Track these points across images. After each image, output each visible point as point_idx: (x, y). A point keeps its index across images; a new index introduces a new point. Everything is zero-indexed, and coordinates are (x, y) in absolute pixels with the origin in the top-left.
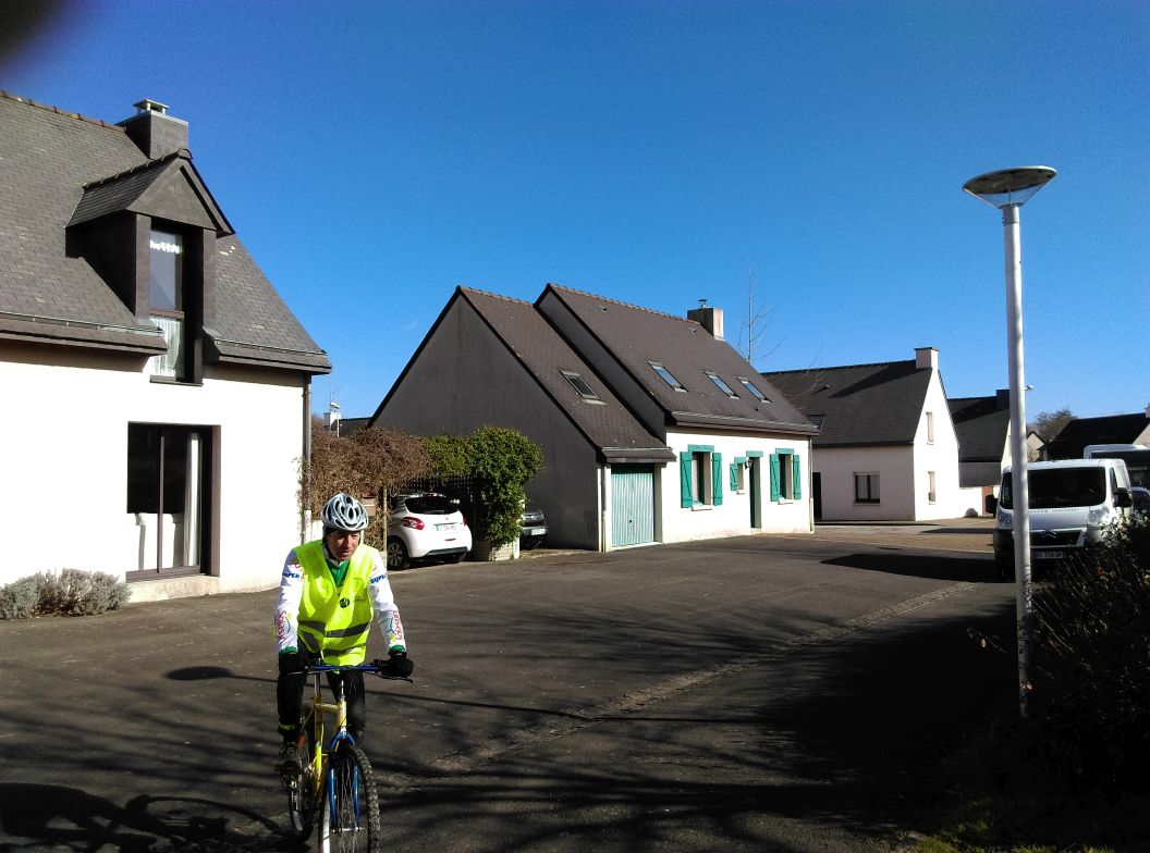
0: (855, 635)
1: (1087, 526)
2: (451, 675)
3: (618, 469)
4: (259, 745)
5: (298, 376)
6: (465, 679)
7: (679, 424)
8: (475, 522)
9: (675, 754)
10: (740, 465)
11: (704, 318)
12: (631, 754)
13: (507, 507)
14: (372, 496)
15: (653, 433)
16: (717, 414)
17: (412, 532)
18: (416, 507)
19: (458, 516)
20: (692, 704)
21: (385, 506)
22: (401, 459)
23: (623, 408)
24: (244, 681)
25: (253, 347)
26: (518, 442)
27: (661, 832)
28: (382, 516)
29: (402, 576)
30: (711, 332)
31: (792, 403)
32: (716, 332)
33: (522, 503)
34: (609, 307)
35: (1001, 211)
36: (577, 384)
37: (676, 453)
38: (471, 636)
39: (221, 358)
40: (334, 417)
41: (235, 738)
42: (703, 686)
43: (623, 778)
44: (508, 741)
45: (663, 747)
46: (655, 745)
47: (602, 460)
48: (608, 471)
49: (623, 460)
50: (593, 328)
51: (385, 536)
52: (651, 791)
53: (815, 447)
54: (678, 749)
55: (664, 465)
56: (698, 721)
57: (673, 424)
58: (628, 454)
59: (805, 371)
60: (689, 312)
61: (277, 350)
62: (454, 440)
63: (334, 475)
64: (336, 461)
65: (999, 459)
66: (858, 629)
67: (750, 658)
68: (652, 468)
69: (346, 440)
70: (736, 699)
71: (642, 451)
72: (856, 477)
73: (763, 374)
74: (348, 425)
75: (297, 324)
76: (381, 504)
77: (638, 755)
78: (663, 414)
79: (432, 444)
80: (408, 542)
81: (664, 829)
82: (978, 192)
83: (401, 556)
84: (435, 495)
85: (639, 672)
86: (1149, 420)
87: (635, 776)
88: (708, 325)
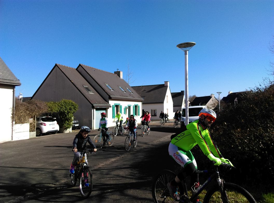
0: (152, 146)
2: (54, 162)
3: (97, 109)
5: (12, 86)
6: (57, 163)
8: (60, 123)
9: (111, 177)
10: (126, 108)
11: (118, 73)
12: (101, 178)
13: (69, 120)
14: (32, 117)
15: (106, 101)
16: (121, 96)
17: (43, 127)
18: (44, 120)
19: (56, 122)
20: (115, 165)
21: (36, 120)
22: (40, 108)
23: (98, 95)
26: (72, 103)
27: (108, 196)
28: (35, 122)
29: (40, 138)
31: (138, 93)
32: (121, 77)
33: (73, 119)
34: (95, 70)
35: (184, 52)
36: (88, 89)
37: (111, 105)
38: (59, 152)
40: (21, 97)
42: (117, 160)
43: (99, 184)
44: (69, 178)
45: (108, 176)
46: (106, 176)
47: (93, 107)
48: (95, 110)
49: (99, 107)
50: (91, 75)
51: (35, 128)
52: (105, 187)
53: (143, 104)
54: (112, 176)
55: (108, 108)
56: (116, 169)
57: (111, 98)
58: (100, 106)
59: (141, 86)
60: (115, 72)
61: (6, 79)
62: (55, 103)
63: (21, 112)
64: (22, 109)
65: (181, 106)
66: (152, 145)
67: (129, 153)
68: (105, 109)
69: (25, 103)
70: (125, 163)
71: (103, 105)
72: (152, 110)
73: (131, 87)
74: (25, 99)
75: (11, 73)
76: (34, 119)
77: (102, 178)
78: (108, 96)
79: (49, 104)
80: (42, 129)
81: (109, 195)
82: (180, 47)
83: (40, 133)
84: (49, 117)
85: (102, 158)
86: (212, 97)
87: (101, 183)
88: (119, 75)
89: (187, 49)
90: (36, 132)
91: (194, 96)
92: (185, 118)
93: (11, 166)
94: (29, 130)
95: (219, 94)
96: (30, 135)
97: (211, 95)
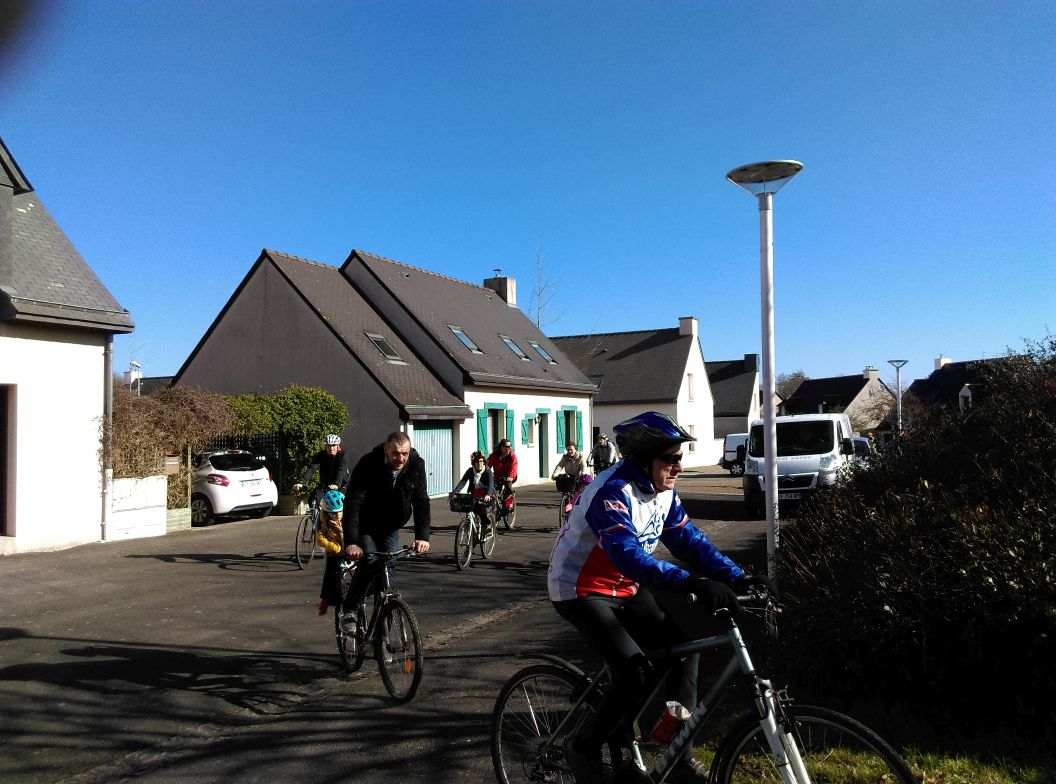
1: (819, 471)
2: (258, 627)
3: (420, 425)
4: (62, 705)
5: (100, 335)
6: (273, 630)
7: (476, 383)
8: (281, 478)
9: (474, 688)
10: (530, 421)
11: (498, 286)
14: (175, 454)
15: (453, 393)
16: (510, 374)
17: (217, 489)
18: (220, 463)
19: (264, 472)
20: (489, 640)
21: (190, 463)
22: (206, 418)
23: (424, 369)
24: (45, 641)
25: (51, 305)
26: (324, 400)
27: (465, 762)
28: (187, 473)
29: (207, 532)
30: (505, 300)
31: (576, 364)
32: (509, 300)
34: (411, 274)
35: (757, 199)
36: (383, 347)
37: (473, 410)
38: (277, 588)
39: (18, 316)
40: (135, 376)
41: (35, 699)
42: (498, 623)
43: (426, 714)
44: (316, 686)
45: (464, 682)
46: (457, 681)
47: (405, 417)
48: (410, 427)
49: (425, 417)
50: (397, 293)
51: (189, 493)
52: (454, 724)
53: (596, 404)
54: (478, 683)
55: (462, 421)
56: (495, 655)
57: (470, 383)
58: (429, 411)
59: (586, 336)
60: (485, 280)
61: (78, 309)
62: (260, 399)
63: (137, 433)
64: (139, 420)
65: (745, 414)
67: (540, 595)
68: (451, 424)
69: (148, 399)
70: (528, 634)
71: (443, 409)
73: (550, 338)
74: (149, 385)
75: (98, 283)
76: (185, 461)
78: (461, 375)
79: (238, 402)
80: (213, 499)
81: (466, 758)
82: (739, 181)
83: (205, 512)
84: (241, 452)
85: (440, 614)
86: (868, 380)
87: (438, 711)
88: (502, 293)
89: (770, 186)
90: (193, 510)
91: (798, 376)
92: (761, 460)
93: (99, 638)
94: (165, 502)
95: (898, 368)
96: (168, 522)
97: (867, 370)
